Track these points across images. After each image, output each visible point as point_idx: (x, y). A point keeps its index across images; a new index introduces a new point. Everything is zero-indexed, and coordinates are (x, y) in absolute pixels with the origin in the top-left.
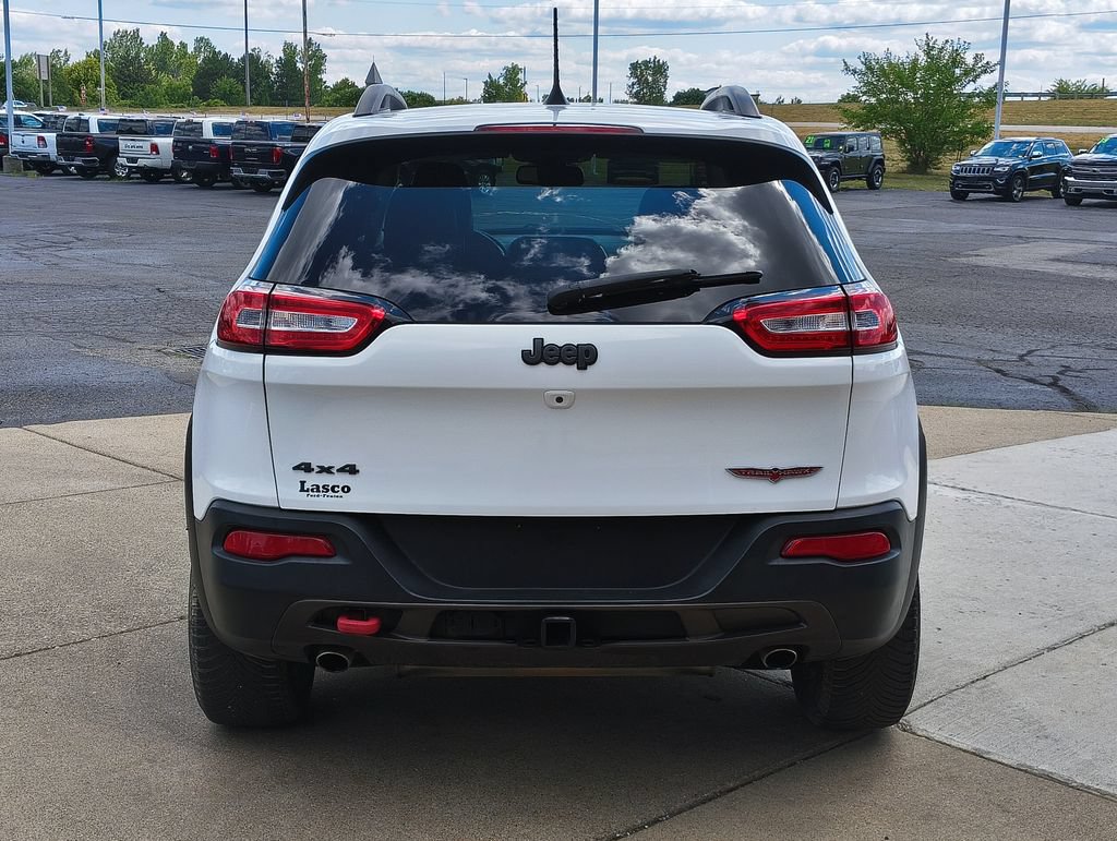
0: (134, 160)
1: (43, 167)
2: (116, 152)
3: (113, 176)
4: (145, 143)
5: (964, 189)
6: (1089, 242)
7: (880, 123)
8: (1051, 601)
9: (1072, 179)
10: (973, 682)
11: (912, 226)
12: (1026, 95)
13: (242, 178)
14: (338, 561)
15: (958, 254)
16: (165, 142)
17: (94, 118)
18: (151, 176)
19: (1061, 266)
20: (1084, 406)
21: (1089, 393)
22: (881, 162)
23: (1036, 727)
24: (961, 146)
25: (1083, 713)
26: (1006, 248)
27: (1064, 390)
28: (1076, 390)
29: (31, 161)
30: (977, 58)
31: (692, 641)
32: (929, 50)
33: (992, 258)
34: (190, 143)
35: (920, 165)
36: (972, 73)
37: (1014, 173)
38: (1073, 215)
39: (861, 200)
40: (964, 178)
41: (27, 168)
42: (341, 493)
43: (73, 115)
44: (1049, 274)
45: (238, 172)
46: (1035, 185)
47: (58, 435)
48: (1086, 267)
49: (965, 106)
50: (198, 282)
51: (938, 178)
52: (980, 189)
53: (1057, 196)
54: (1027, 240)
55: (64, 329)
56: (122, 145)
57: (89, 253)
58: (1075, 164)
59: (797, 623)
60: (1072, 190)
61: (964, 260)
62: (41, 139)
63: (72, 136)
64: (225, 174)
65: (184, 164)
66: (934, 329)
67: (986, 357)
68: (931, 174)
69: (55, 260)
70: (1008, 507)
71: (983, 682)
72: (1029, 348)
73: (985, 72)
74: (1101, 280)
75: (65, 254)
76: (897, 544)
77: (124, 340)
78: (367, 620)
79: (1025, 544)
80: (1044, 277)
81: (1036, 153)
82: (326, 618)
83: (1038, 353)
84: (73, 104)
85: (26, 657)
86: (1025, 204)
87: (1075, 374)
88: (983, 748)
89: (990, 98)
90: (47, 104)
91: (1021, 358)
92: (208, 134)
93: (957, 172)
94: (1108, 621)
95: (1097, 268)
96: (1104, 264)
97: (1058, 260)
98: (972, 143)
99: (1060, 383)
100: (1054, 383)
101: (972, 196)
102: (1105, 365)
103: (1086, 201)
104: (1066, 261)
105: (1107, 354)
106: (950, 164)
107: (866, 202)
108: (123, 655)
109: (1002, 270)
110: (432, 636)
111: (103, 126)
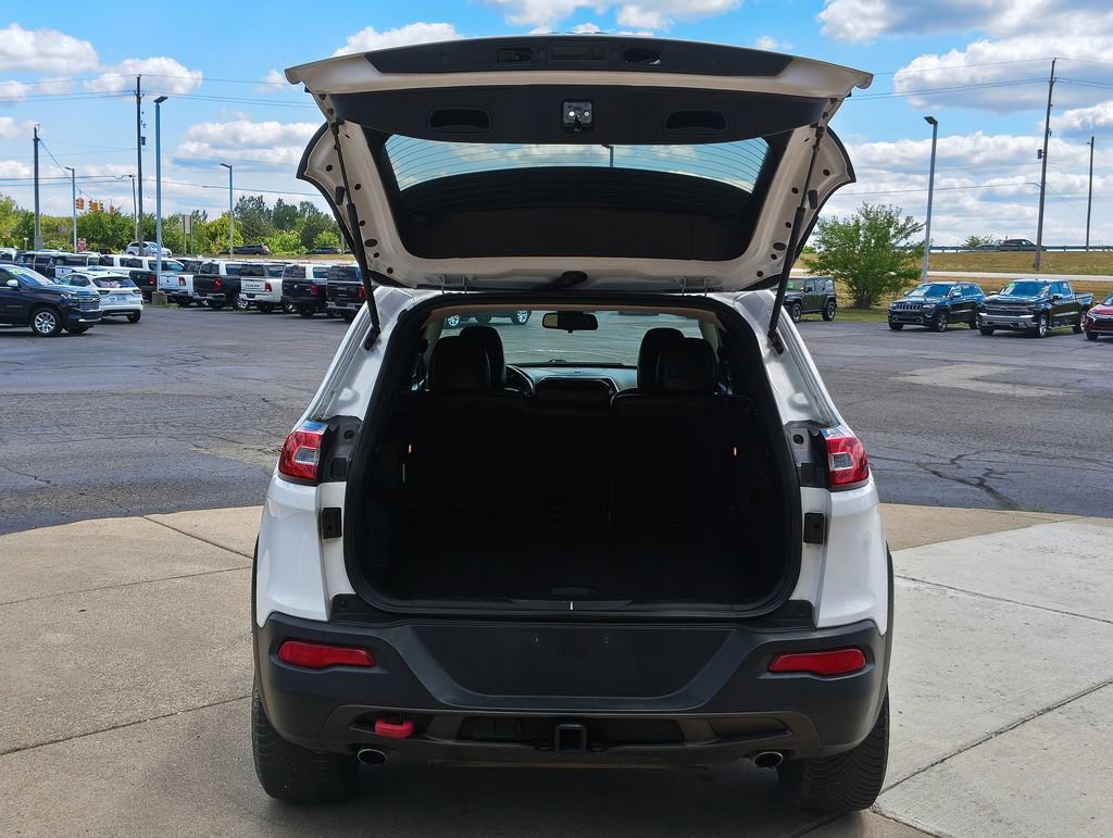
0: (252, 296)
1: (183, 300)
2: (238, 290)
3: (236, 308)
4: (260, 283)
5: (900, 321)
6: (1001, 365)
7: (832, 270)
8: (994, 686)
10: (933, 765)
11: (859, 351)
12: (947, 248)
13: (335, 310)
14: (375, 671)
15: (896, 374)
16: (277, 282)
17: (223, 264)
18: (265, 308)
19: (981, 384)
20: (1007, 504)
21: (1010, 493)
22: (833, 300)
23: (989, 811)
24: (897, 288)
25: (1031, 797)
26: (935, 369)
27: (990, 490)
28: (999, 490)
29: (174, 296)
30: (908, 219)
31: (690, 746)
32: (867, 215)
33: (926, 377)
34: (296, 282)
35: (864, 303)
36: (903, 231)
38: (987, 342)
39: (818, 329)
41: (170, 301)
43: (207, 261)
44: (971, 391)
45: (332, 305)
46: (957, 319)
47: (172, 524)
48: (1000, 385)
49: (899, 256)
50: (295, 393)
51: (879, 312)
53: (973, 327)
54: (951, 362)
55: (186, 432)
56: (243, 284)
57: (213, 368)
58: (988, 302)
59: (783, 731)
60: (985, 323)
61: (901, 379)
62: (182, 279)
63: (205, 277)
64: (323, 308)
65: (291, 299)
66: (880, 436)
67: (924, 461)
68: (873, 309)
69: (185, 375)
70: (952, 597)
71: (941, 765)
72: (958, 454)
73: (914, 230)
74: (1014, 397)
75: (193, 370)
76: (871, 659)
77: (233, 441)
78: (401, 724)
79: (969, 632)
80: (966, 394)
81: (956, 294)
82: (366, 721)
83: (966, 458)
84: (209, 252)
85: (121, 730)
86: (948, 333)
87: (996, 476)
88: (945, 831)
89: (919, 251)
90: (189, 252)
91: (953, 461)
92: (310, 276)
93: (894, 308)
94: (1045, 707)
95: (1009, 386)
96: (1015, 383)
97: (978, 380)
98: (906, 285)
99: (986, 484)
100: (981, 484)
102: (1019, 468)
103: (996, 332)
104: (984, 381)
105: (1022, 459)
106: (887, 302)
107: (823, 331)
108: (202, 729)
109: (932, 387)
110: (459, 737)
111: (229, 270)
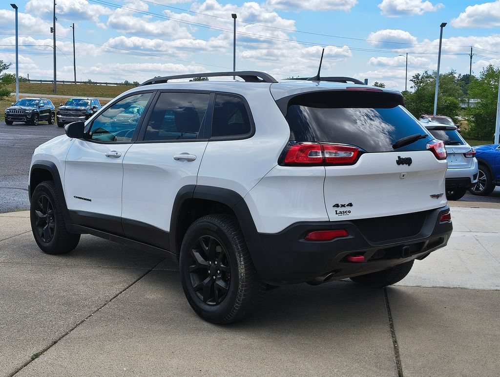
9: (60, 116)
37: (34, 114)
40: (12, 115)
42: (348, 213)
52: (20, 120)
101: (14, 123)
